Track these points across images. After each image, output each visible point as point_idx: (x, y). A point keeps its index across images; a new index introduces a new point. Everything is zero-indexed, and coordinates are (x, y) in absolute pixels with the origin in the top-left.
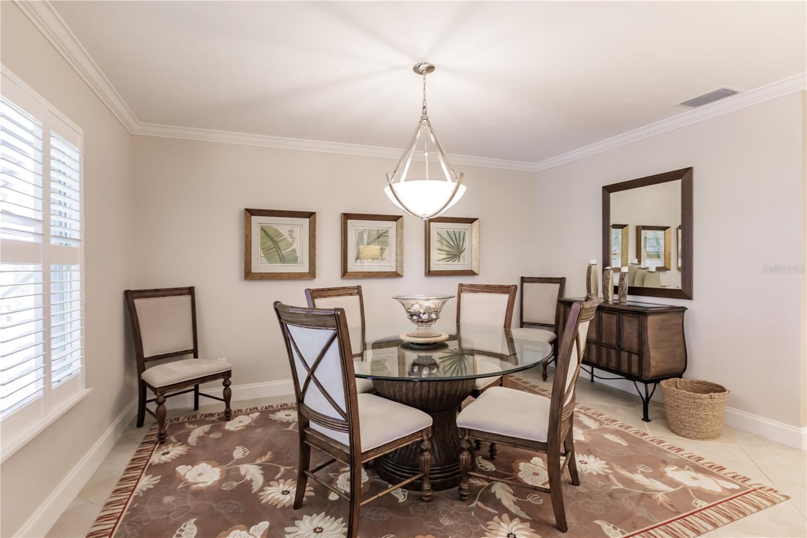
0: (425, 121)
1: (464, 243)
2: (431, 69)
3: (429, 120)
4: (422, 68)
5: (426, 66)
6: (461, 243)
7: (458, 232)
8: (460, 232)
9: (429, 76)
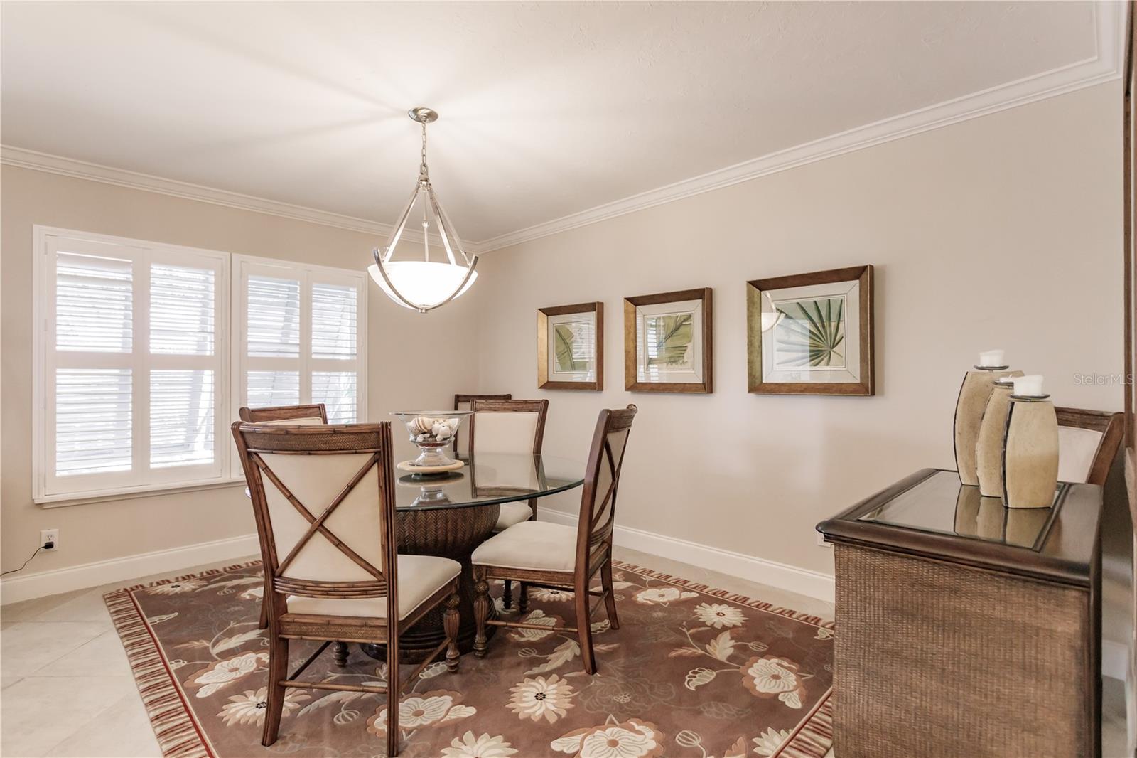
0: (424, 183)
1: (841, 325)
2: (432, 116)
3: (430, 182)
4: (422, 113)
5: (427, 111)
6: (834, 324)
7: (826, 303)
8: (829, 300)
9: (430, 126)
